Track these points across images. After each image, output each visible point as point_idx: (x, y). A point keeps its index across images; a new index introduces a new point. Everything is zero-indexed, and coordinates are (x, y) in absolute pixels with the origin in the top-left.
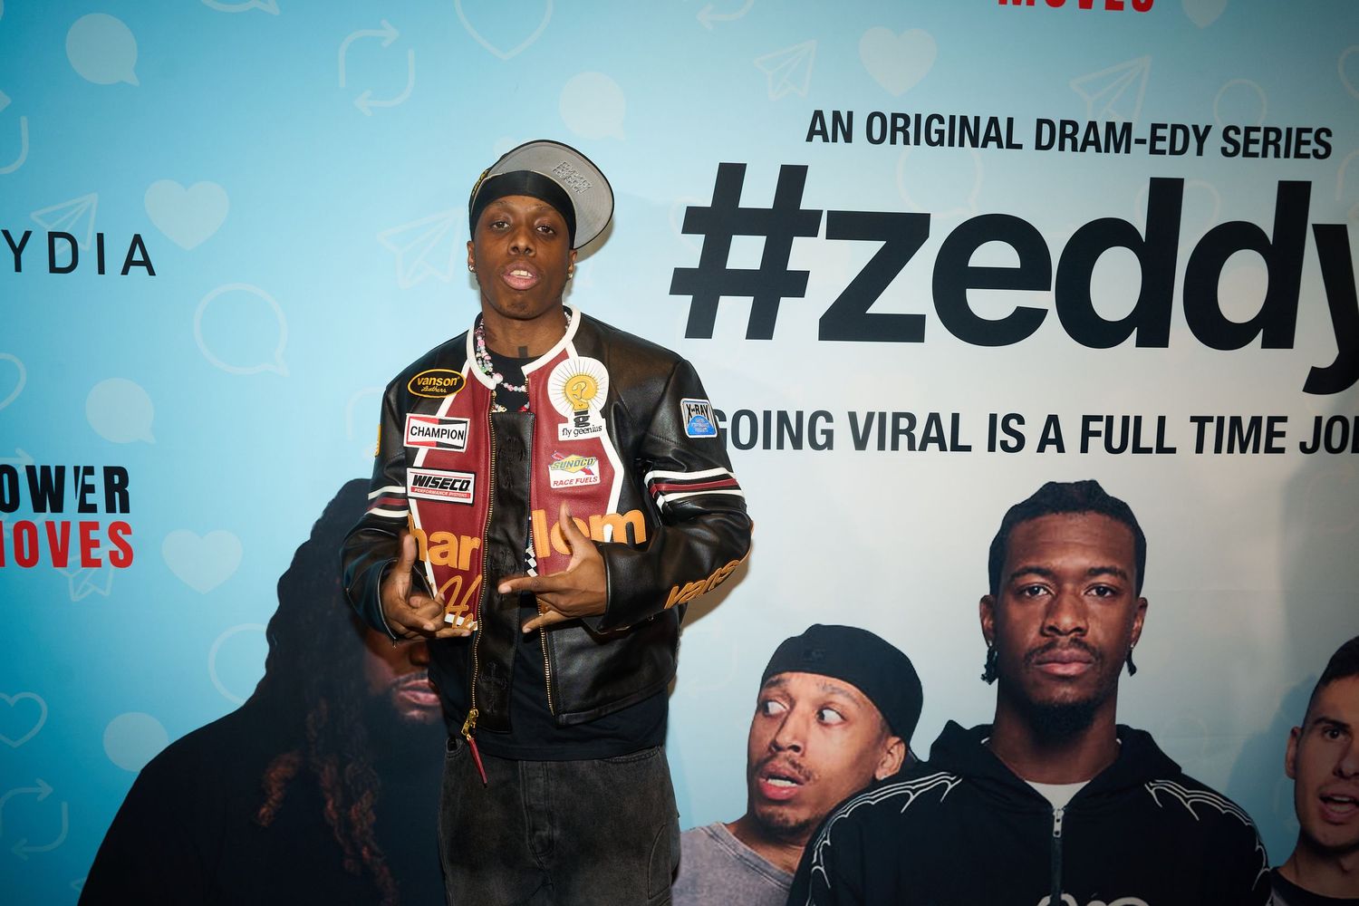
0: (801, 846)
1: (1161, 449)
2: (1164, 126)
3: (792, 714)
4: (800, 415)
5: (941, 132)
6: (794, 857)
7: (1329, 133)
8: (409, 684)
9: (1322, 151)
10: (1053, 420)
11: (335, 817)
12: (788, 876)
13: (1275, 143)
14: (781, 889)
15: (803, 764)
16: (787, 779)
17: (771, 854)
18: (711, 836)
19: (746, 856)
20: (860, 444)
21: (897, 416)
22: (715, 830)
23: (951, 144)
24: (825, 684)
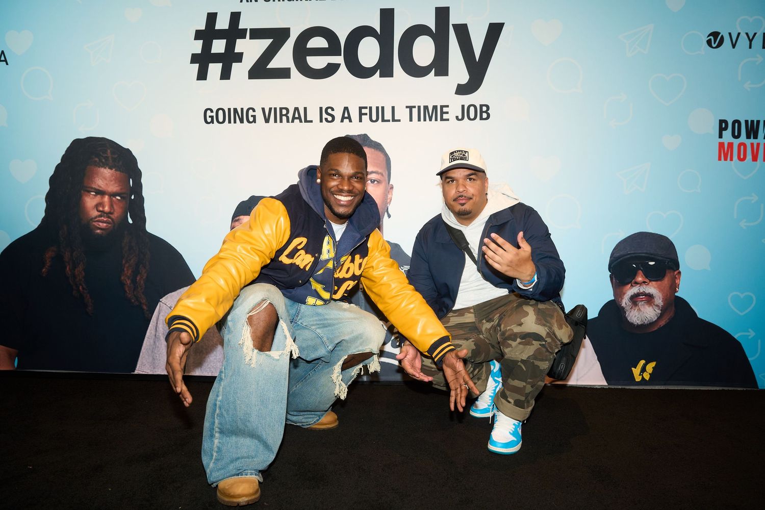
1: (394, 120)
4: (242, 109)
8: (97, 219)
10: (346, 109)
11: (69, 273)
20: (267, 120)
21: (281, 109)
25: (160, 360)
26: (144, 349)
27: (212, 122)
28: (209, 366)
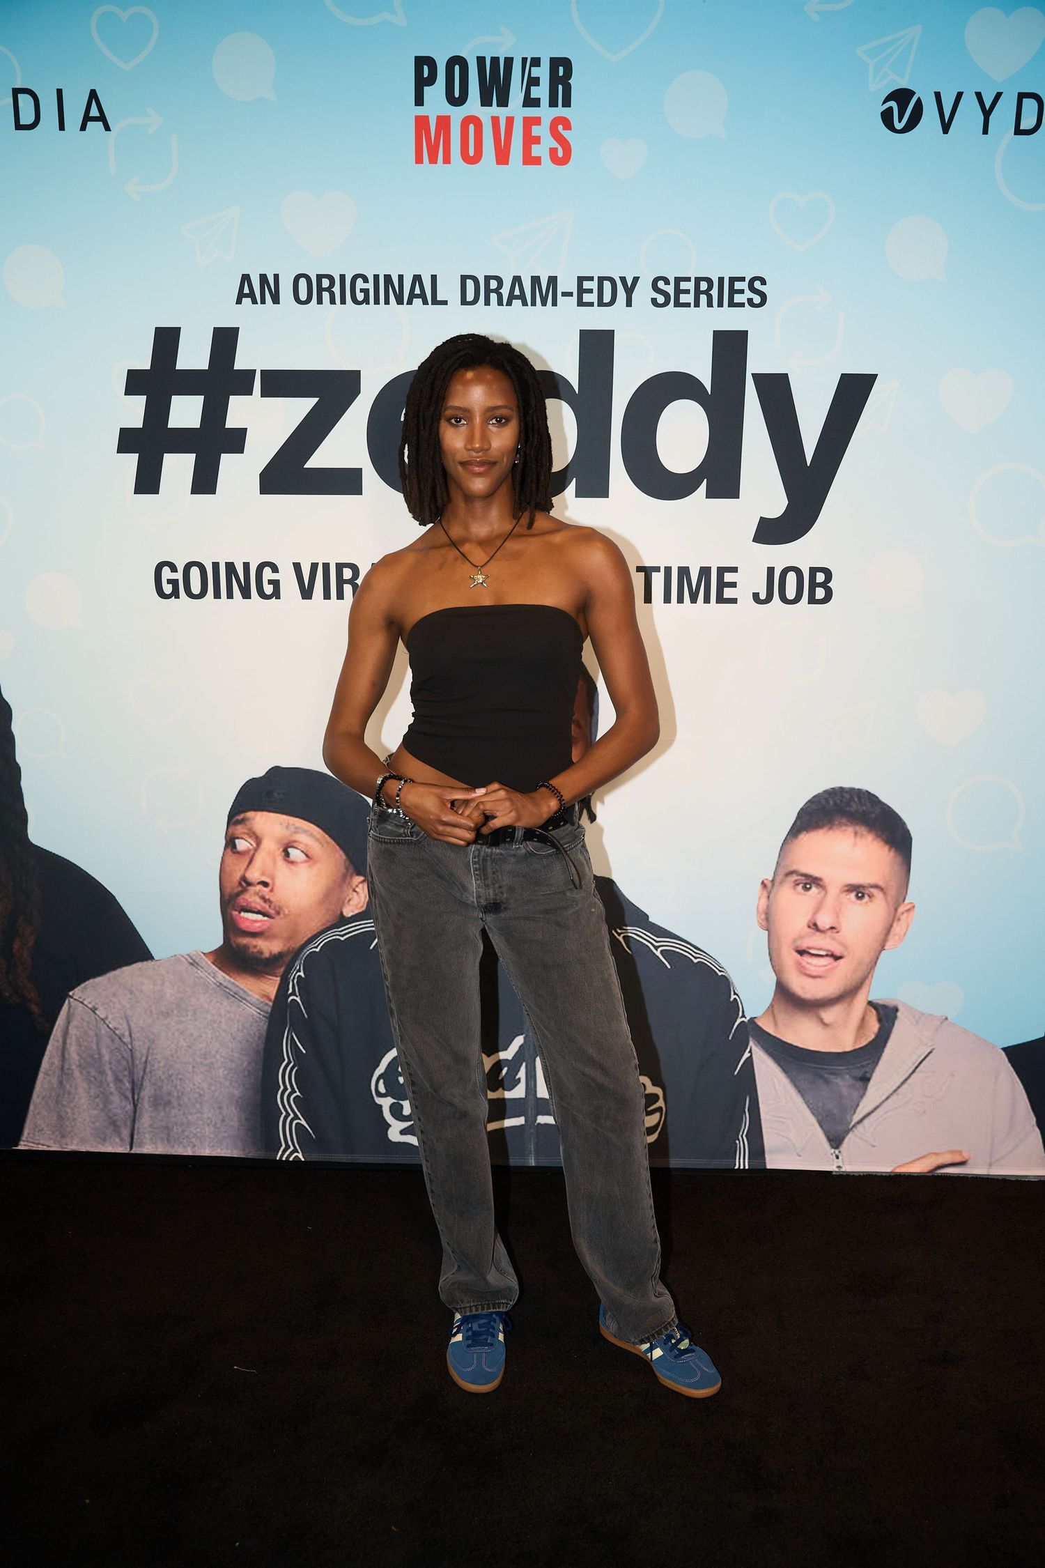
0: (277, 977)
2: (591, 279)
3: (259, 851)
4: (246, 566)
5: (366, 291)
6: (270, 986)
7: (763, 282)
9: (757, 300)
12: (266, 1004)
13: (707, 292)
14: (261, 1017)
15: (272, 899)
16: (259, 912)
17: (249, 983)
18: (191, 964)
19: (225, 984)
20: (307, 593)
21: (340, 567)
22: (194, 958)
23: (377, 302)
24: (288, 824)
25: (74, 1120)
26: (38, 1097)
27: (175, 593)
28: (186, 1133)
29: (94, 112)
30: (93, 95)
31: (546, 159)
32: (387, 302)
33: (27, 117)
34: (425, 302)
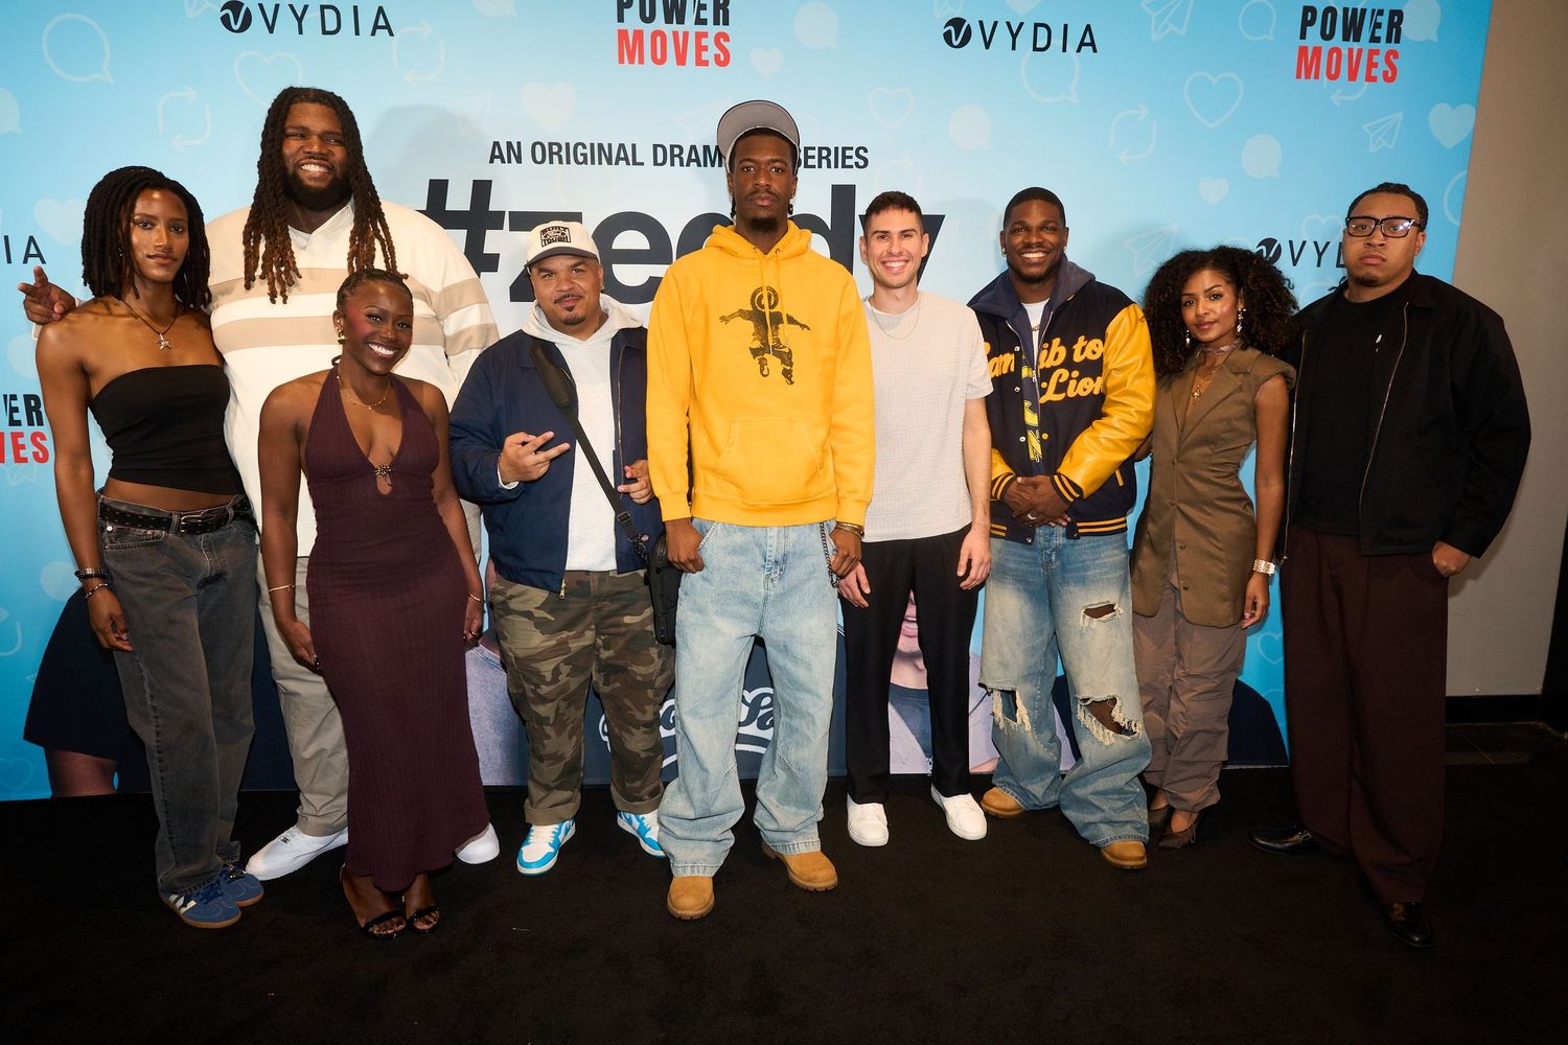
5: (585, 155)
7: (866, 151)
9: (861, 163)
13: (827, 158)
23: (593, 163)
29: (381, 22)
30: (381, 10)
31: (712, 62)
32: (600, 163)
33: (331, 25)
34: (628, 164)
